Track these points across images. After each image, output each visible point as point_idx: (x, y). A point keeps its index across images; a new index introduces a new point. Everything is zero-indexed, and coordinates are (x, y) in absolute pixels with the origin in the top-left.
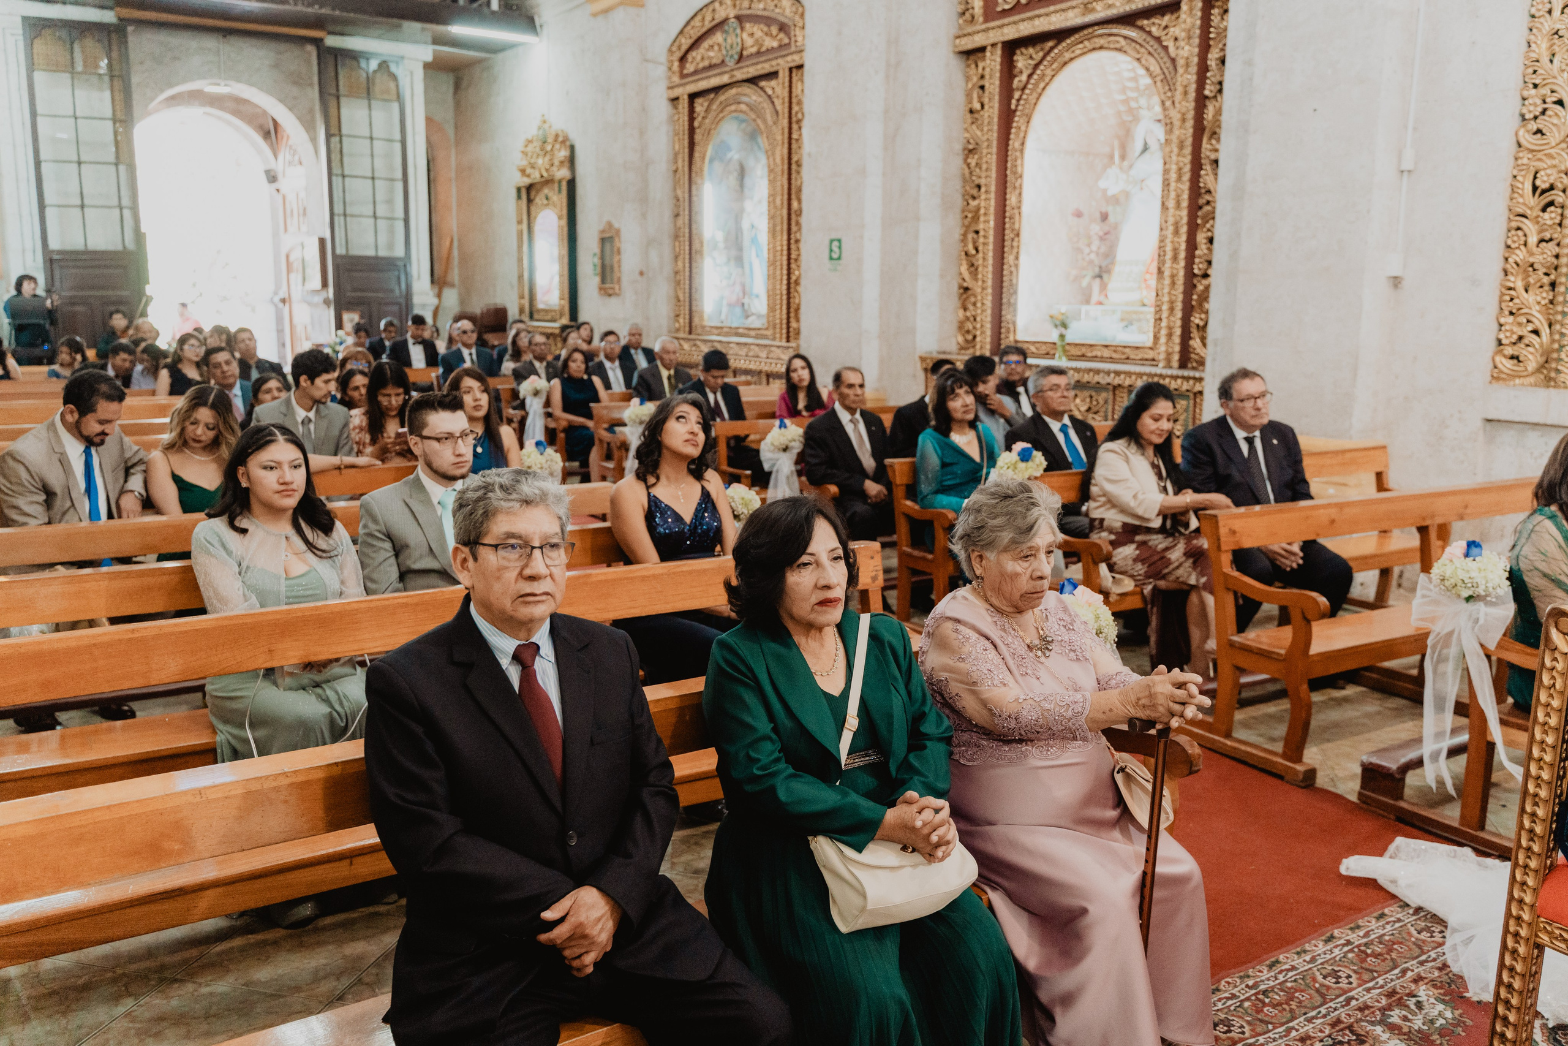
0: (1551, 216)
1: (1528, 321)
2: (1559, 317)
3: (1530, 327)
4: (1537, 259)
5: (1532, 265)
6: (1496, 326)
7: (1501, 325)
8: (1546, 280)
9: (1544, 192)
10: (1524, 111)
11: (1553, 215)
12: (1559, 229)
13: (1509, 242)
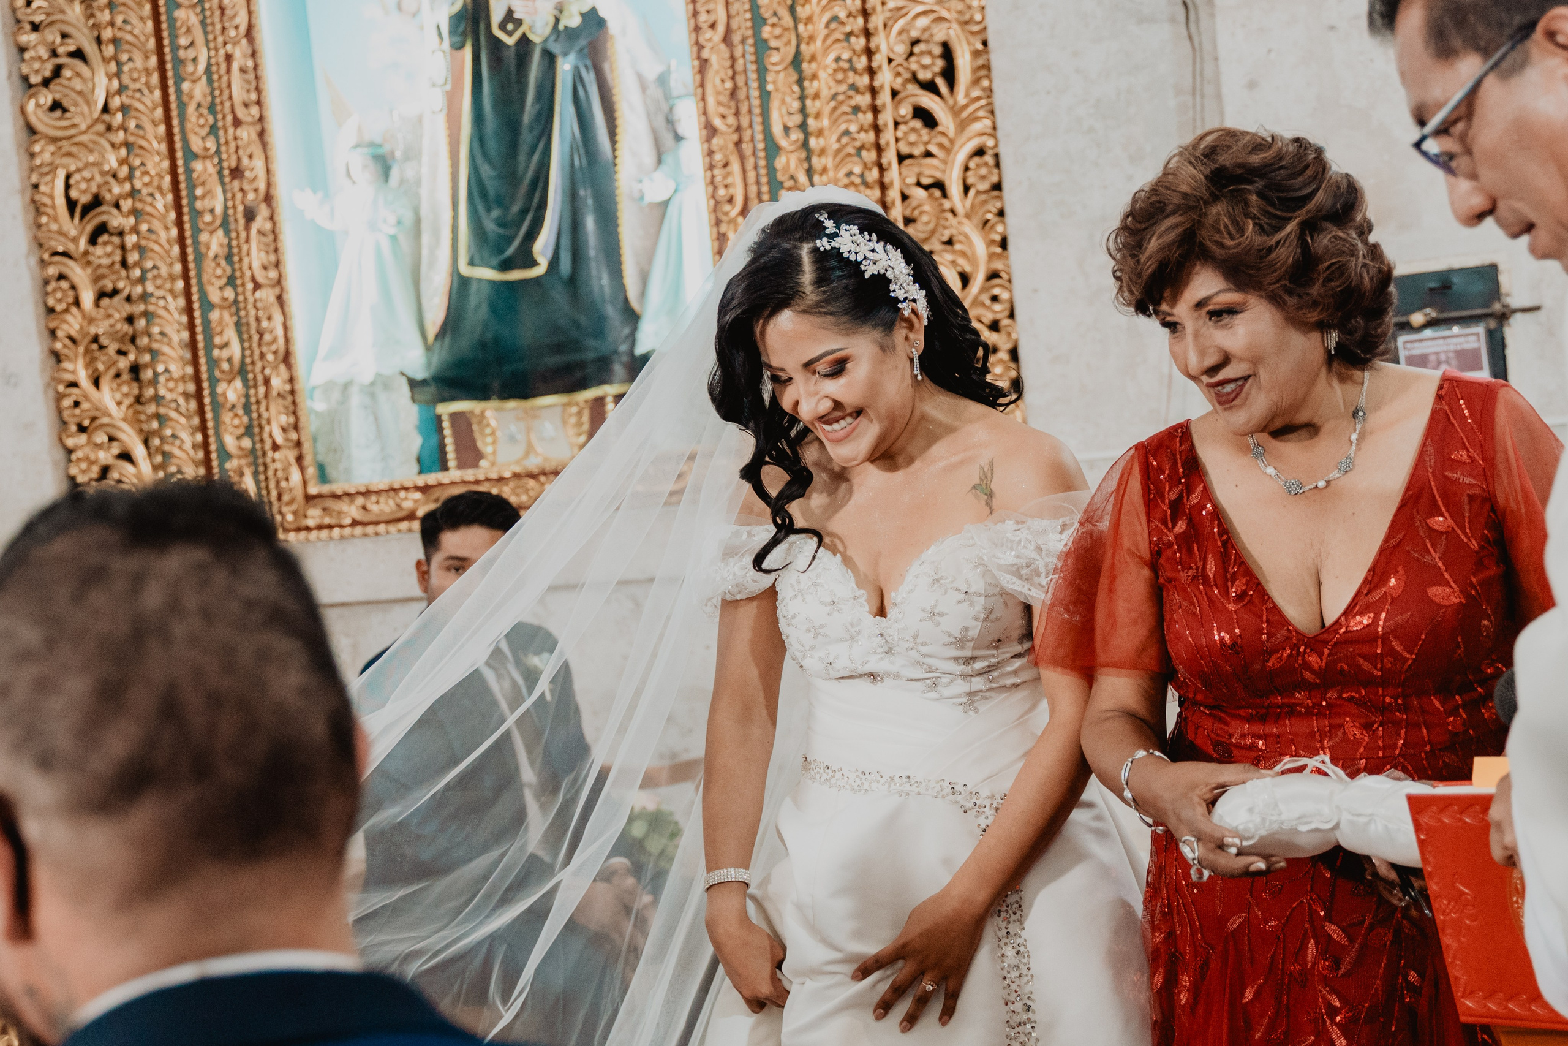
0: (104, 253)
1: (112, 439)
2: (155, 425)
3: (116, 450)
4: (100, 329)
5: (96, 339)
6: (60, 455)
7: (70, 451)
8: (123, 364)
9: (87, 209)
10: (25, 70)
11: (109, 249)
12: (123, 273)
13: (51, 302)
